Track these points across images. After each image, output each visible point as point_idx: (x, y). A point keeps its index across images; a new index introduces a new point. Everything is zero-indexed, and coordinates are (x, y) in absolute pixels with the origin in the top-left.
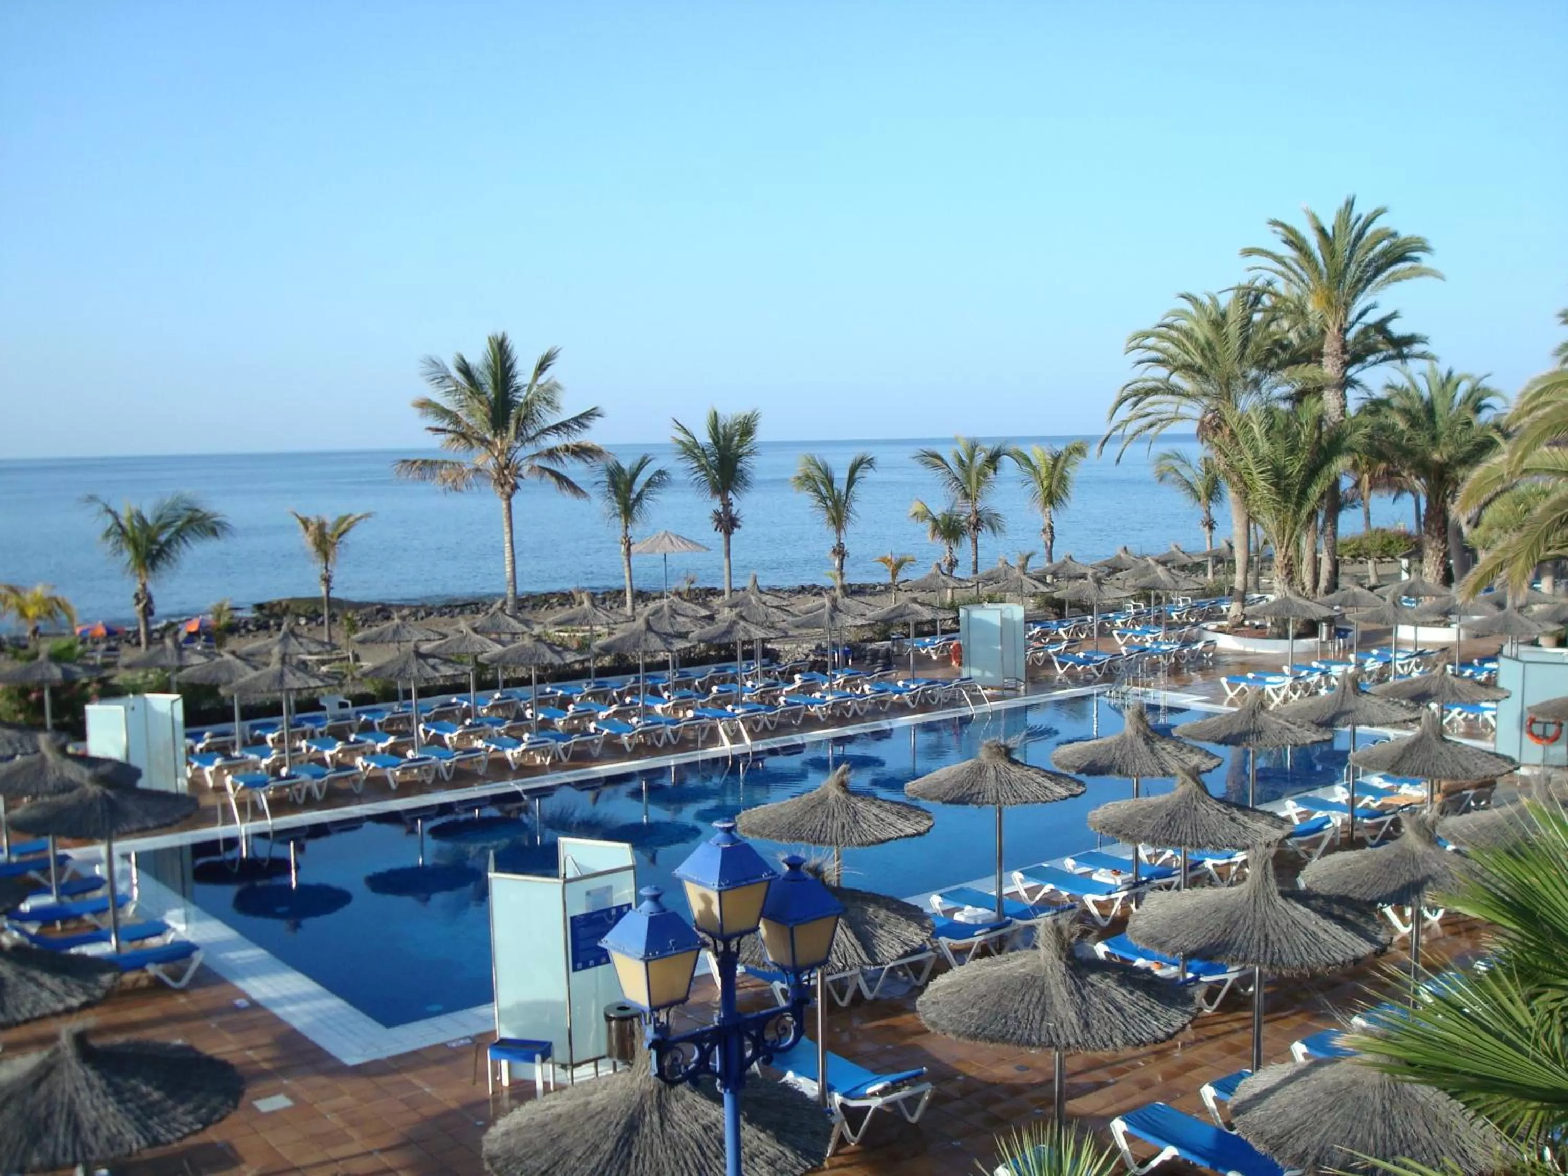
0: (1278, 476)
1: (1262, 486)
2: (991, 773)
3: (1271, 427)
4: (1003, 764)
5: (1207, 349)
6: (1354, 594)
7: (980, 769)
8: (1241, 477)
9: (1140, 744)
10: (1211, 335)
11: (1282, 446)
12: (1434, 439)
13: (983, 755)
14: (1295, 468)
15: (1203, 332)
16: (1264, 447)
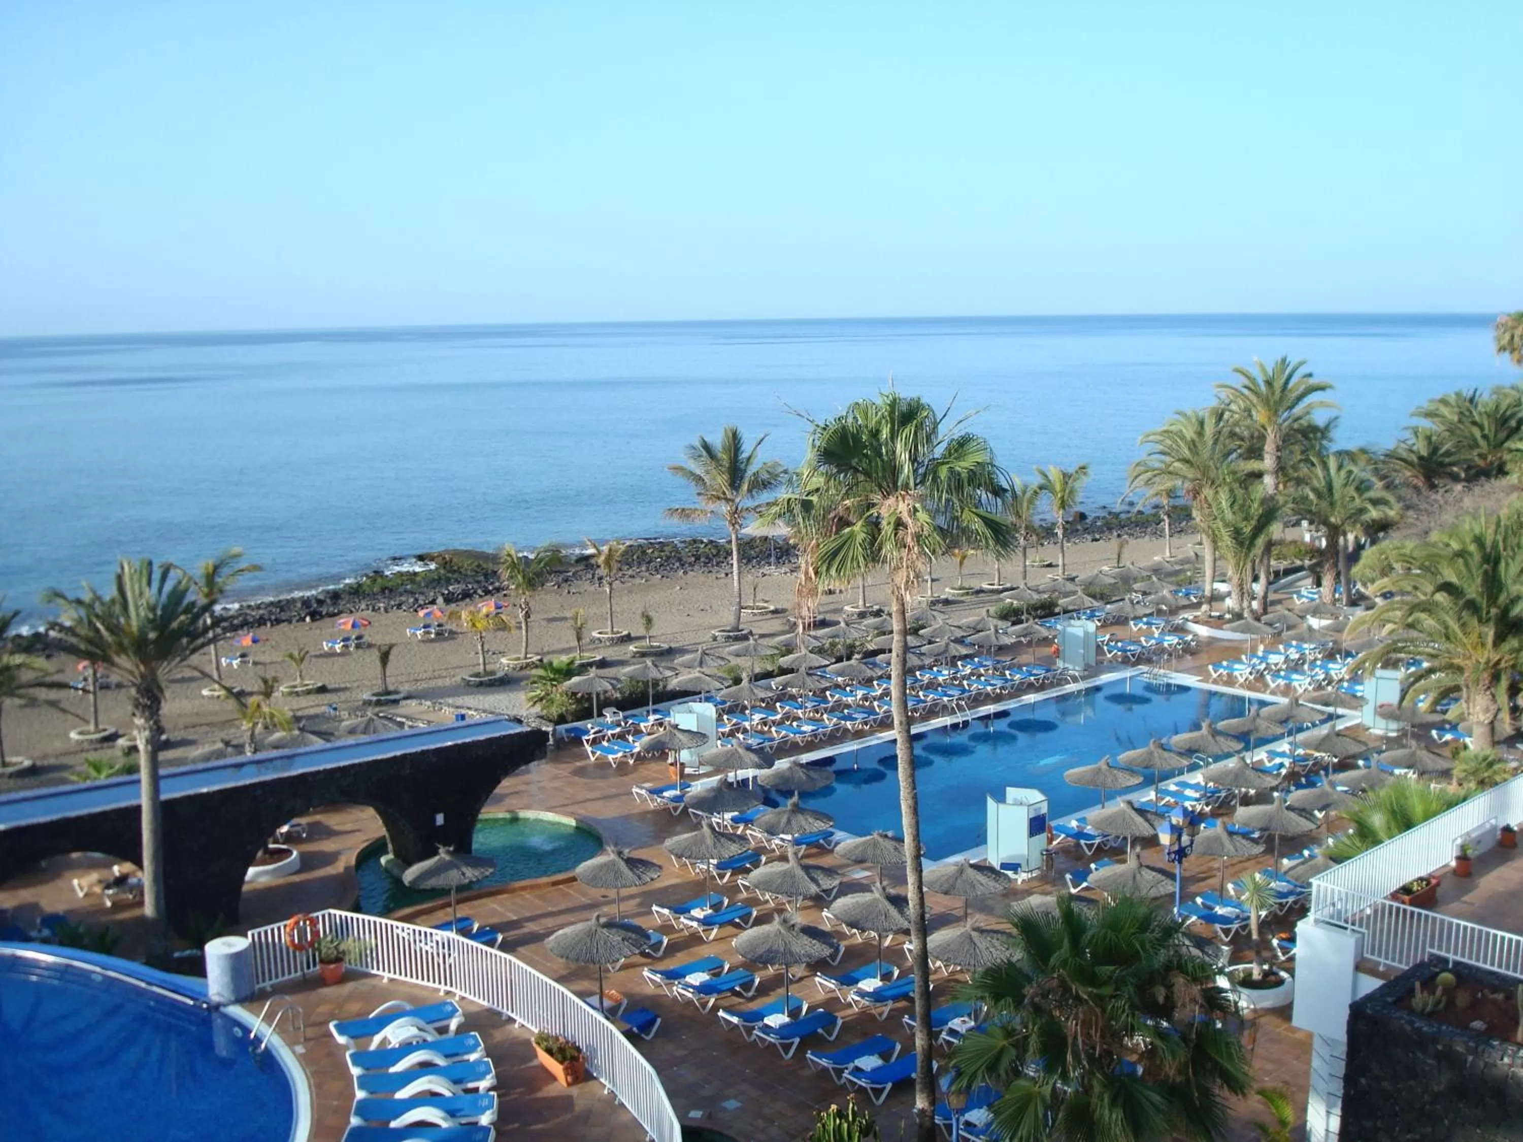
0: (1237, 533)
1: (1227, 540)
2: (1156, 755)
3: (1234, 502)
4: (1160, 751)
5: (1193, 446)
6: (1285, 616)
7: (1151, 753)
8: (1213, 531)
9: (1210, 738)
10: (1195, 437)
11: (1240, 516)
12: (1332, 504)
13: (1151, 746)
14: (1247, 530)
15: (1189, 434)
16: (1229, 516)
